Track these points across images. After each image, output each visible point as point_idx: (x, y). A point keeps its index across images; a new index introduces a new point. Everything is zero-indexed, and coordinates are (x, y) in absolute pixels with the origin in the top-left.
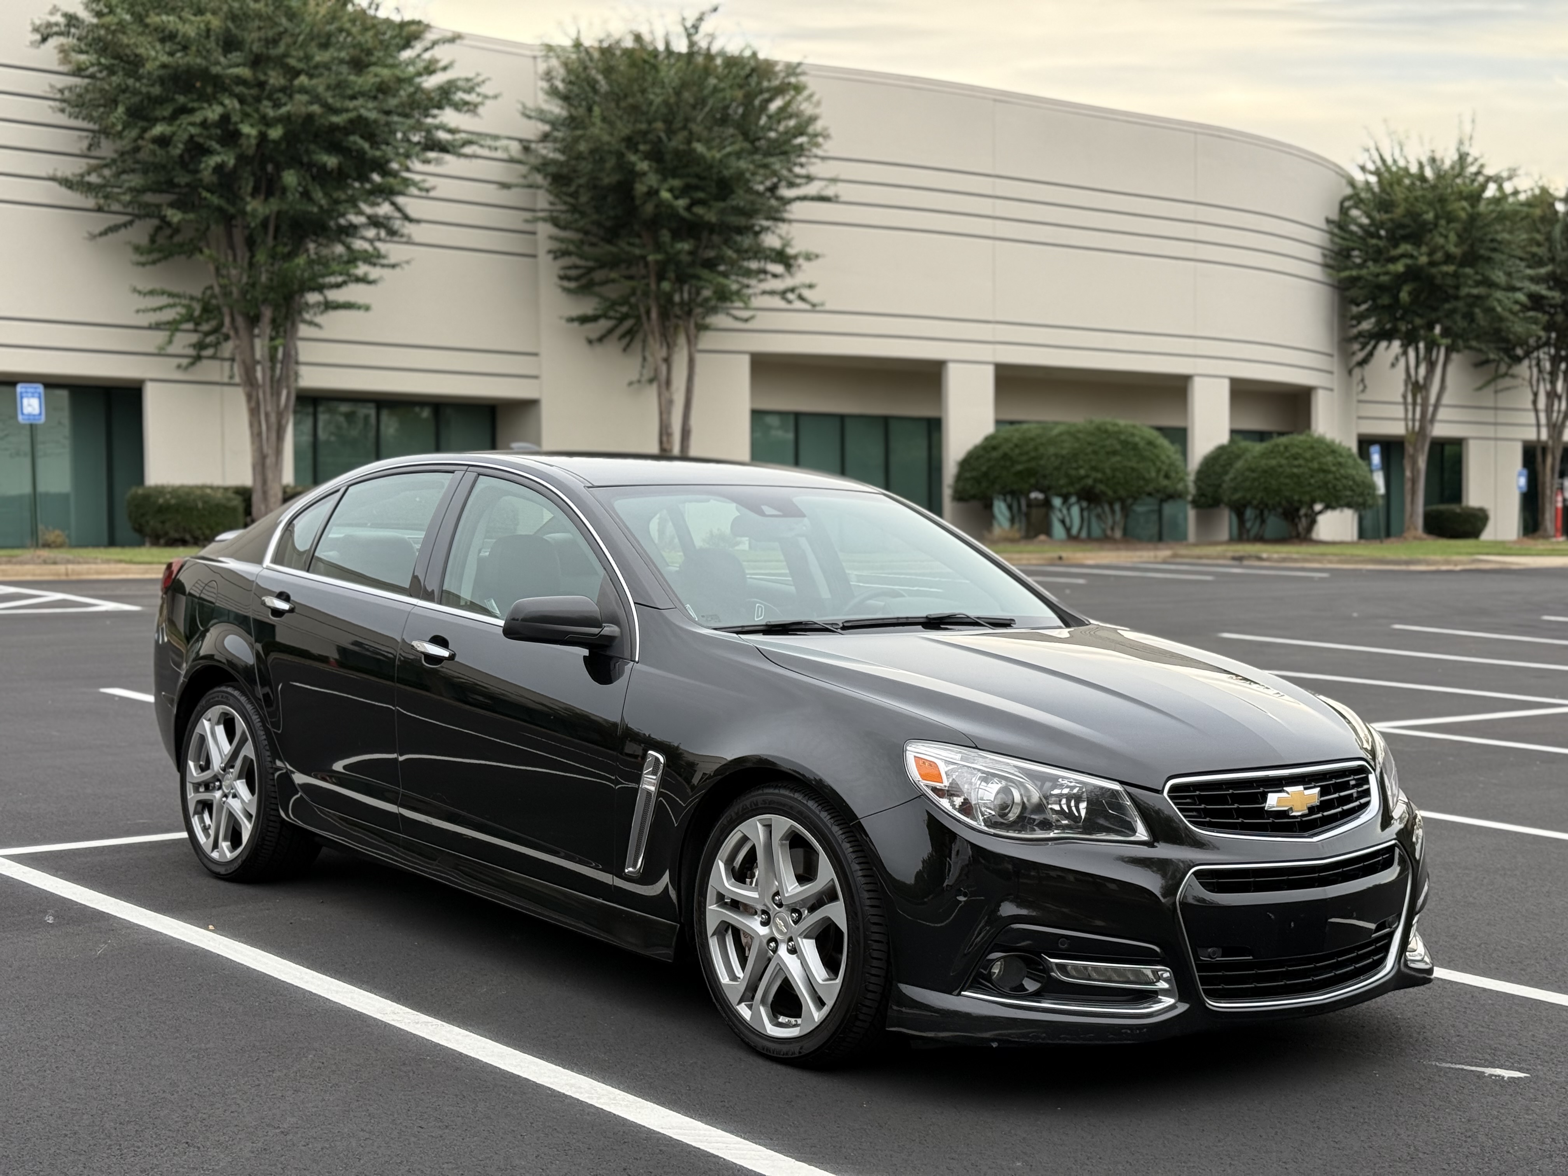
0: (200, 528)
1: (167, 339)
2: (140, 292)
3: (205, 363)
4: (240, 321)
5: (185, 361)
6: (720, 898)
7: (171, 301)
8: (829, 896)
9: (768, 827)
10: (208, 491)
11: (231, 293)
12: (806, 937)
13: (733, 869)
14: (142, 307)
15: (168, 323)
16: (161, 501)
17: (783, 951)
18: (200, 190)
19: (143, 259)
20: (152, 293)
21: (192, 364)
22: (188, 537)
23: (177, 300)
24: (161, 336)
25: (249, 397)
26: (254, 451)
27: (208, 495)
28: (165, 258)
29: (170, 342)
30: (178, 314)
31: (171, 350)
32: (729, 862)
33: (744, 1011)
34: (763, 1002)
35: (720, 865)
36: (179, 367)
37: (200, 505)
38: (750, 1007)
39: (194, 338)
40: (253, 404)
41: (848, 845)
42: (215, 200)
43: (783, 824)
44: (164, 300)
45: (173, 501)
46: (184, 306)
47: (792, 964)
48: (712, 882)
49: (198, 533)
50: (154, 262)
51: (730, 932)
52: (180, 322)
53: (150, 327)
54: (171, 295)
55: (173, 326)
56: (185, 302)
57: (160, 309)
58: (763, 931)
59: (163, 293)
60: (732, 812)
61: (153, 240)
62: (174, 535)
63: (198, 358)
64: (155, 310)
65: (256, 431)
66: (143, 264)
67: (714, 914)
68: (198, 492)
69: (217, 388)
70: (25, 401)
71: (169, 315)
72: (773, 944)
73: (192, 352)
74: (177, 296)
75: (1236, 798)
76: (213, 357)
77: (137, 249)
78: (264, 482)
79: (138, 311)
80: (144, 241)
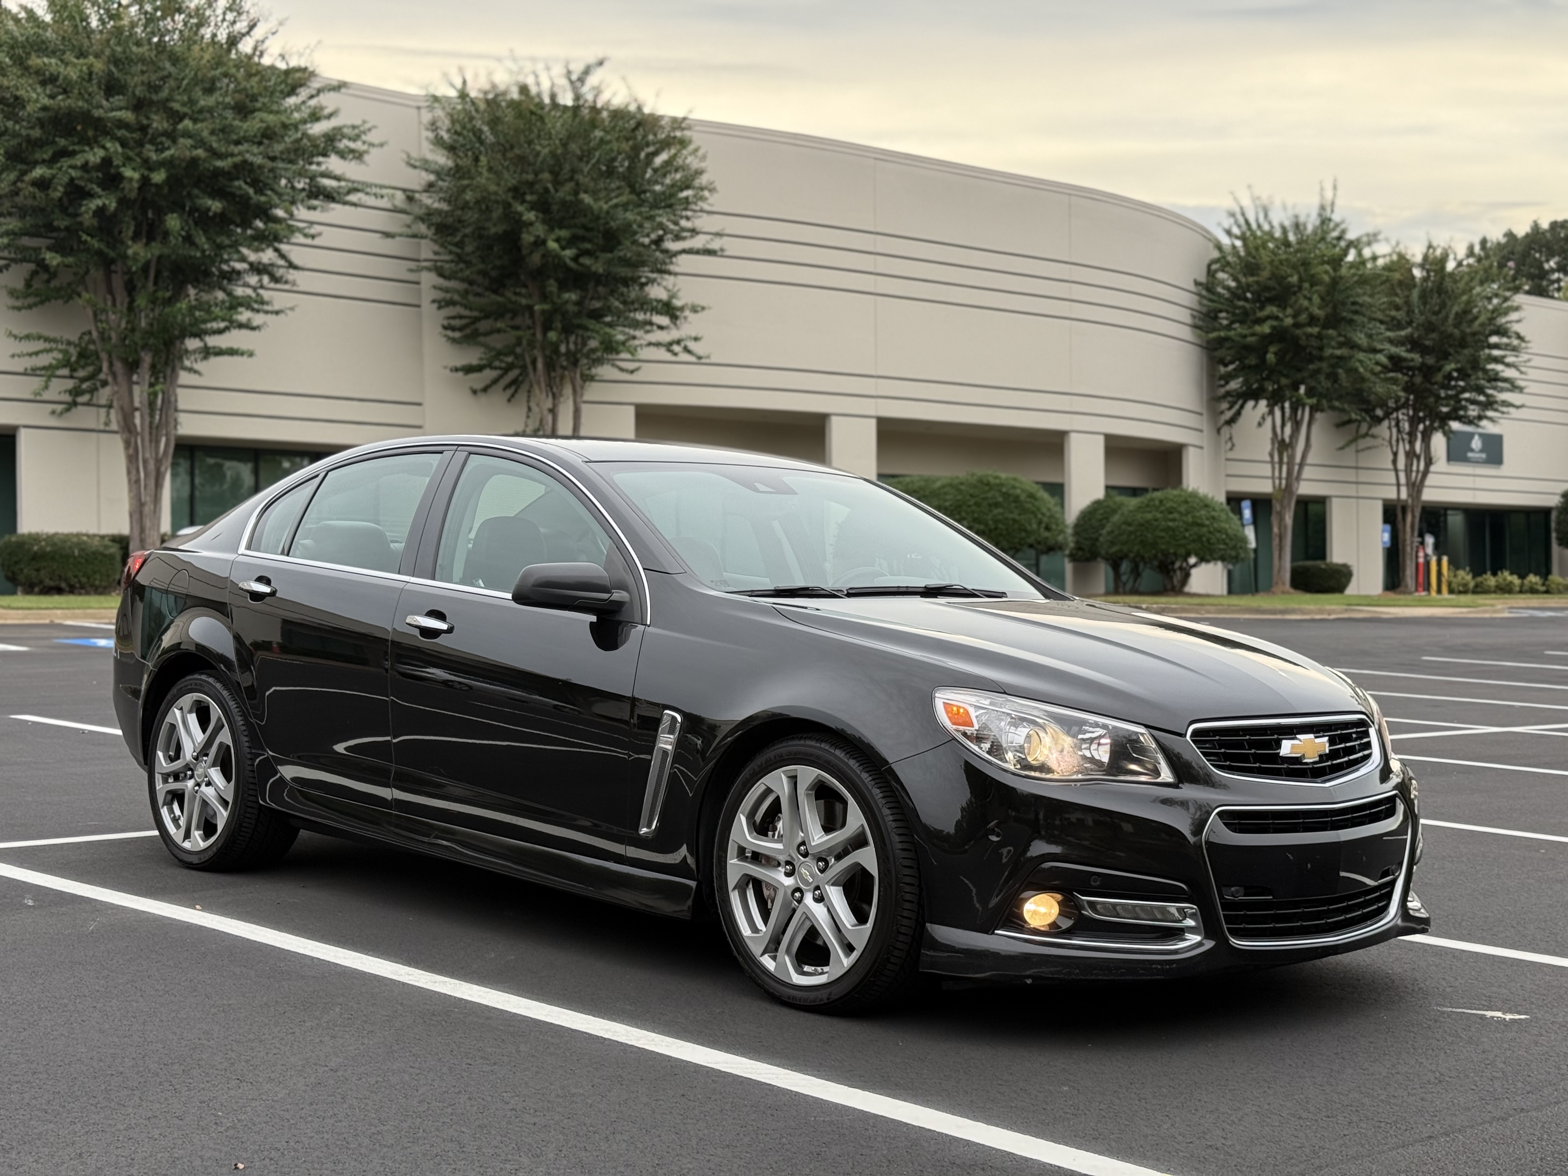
0: (76, 576)
1: (43, 384)
2: (15, 337)
3: (80, 408)
4: (118, 366)
5: (59, 408)
6: (741, 852)
7: (47, 346)
8: (858, 842)
9: (793, 779)
10: (85, 538)
11: (110, 338)
12: (833, 884)
13: (754, 823)
14: (18, 351)
15: (44, 368)
16: (36, 548)
17: (808, 899)
18: (81, 233)
19: (18, 303)
20: (28, 337)
21: (68, 410)
22: (63, 585)
23: (54, 345)
24: (36, 382)
25: (127, 444)
26: (131, 498)
27: (84, 543)
28: (42, 302)
29: (46, 387)
30: (54, 359)
31: (46, 396)
32: (750, 817)
33: (768, 963)
34: (788, 951)
35: (742, 819)
36: (53, 412)
37: (76, 553)
38: (774, 958)
39: (70, 384)
40: (131, 451)
41: (878, 791)
42: (95, 244)
43: (808, 774)
44: (40, 345)
45: (48, 549)
46: (60, 351)
47: (819, 912)
48: (734, 836)
49: (74, 581)
50: (30, 307)
51: (751, 886)
52: (57, 368)
53: (25, 374)
54: (47, 340)
55: (48, 372)
56: (64, 347)
57: (37, 353)
58: (789, 882)
59: (39, 337)
60: (753, 765)
61: (28, 284)
62: (48, 582)
63: (75, 404)
64: (30, 355)
65: (134, 478)
66: (19, 309)
67: (735, 868)
68: (75, 540)
69: (94, 435)
71: (44, 360)
72: (797, 895)
73: (67, 398)
74: (54, 340)
75: (1253, 744)
76: (88, 404)
77: (13, 293)
78: (142, 530)
79: (13, 356)
80: (20, 285)
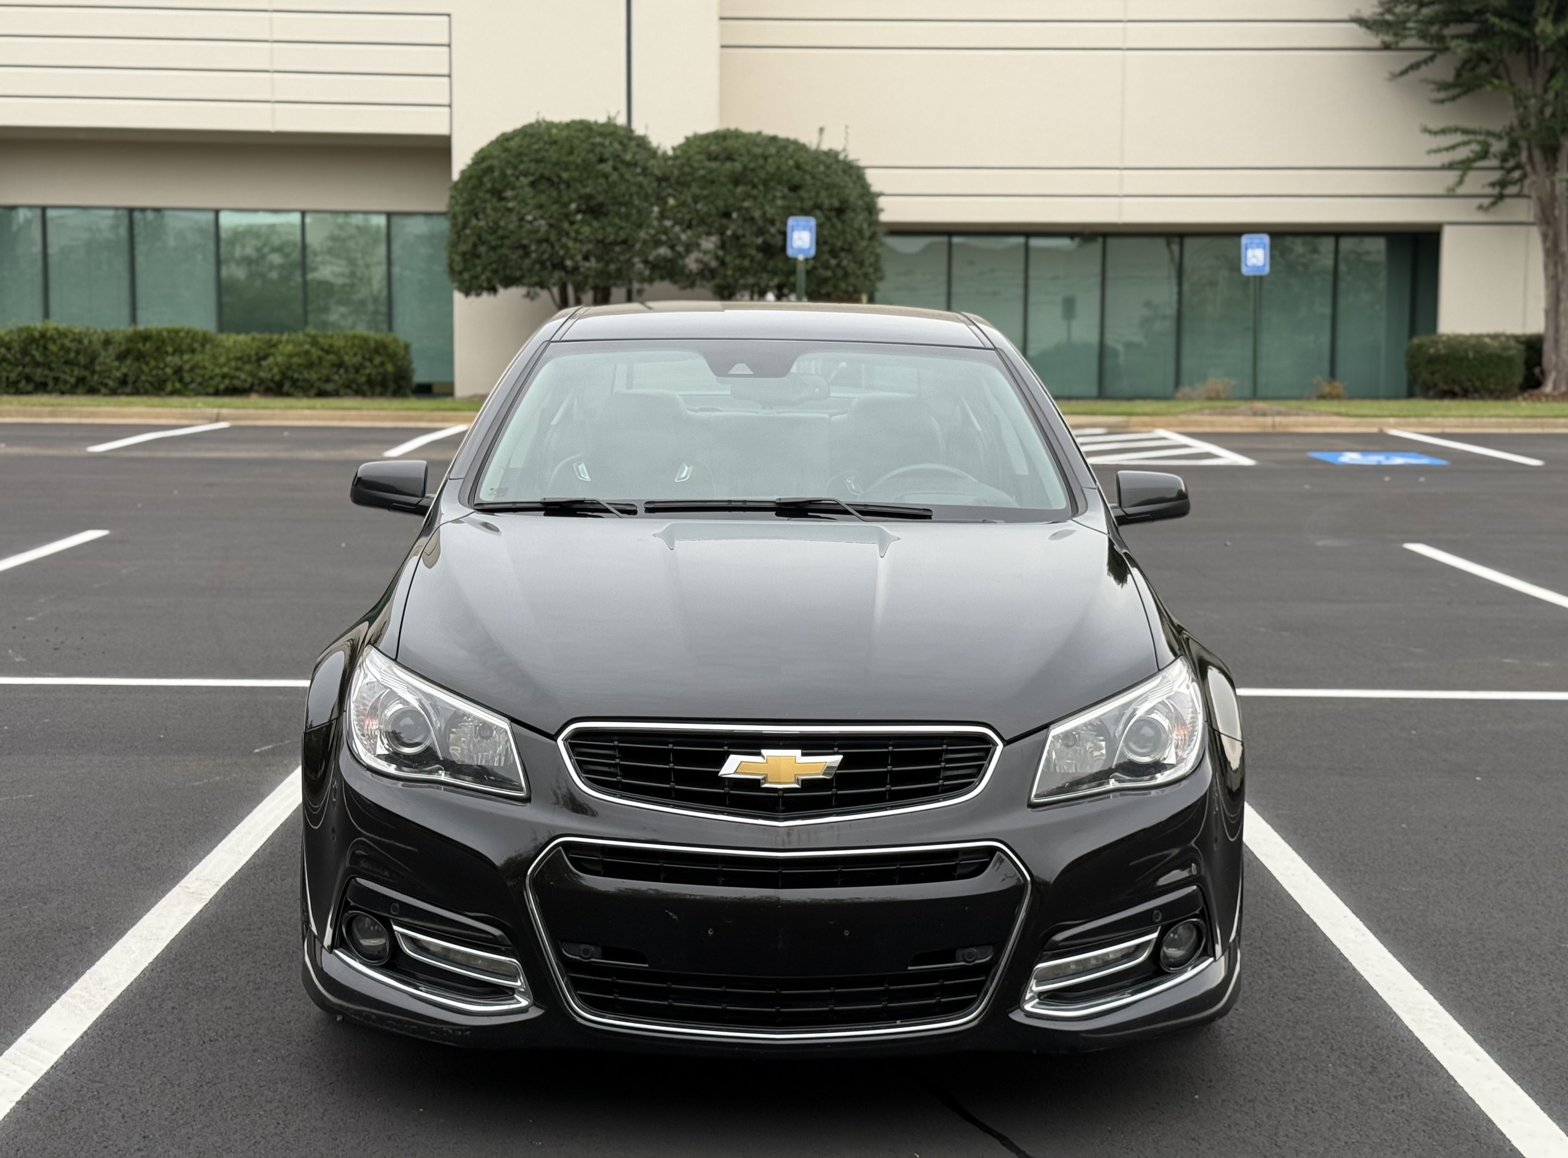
0: (1470, 380)
1: (1457, 179)
2: (1430, 132)
3: (1508, 201)
5: (1486, 202)
7: (1465, 138)
10: (1487, 340)
11: (1529, 125)
14: (1434, 146)
15: (1463, 162)
16: (1432, 351)
18: (1488, 16)
19: (1442, 95)
20: (1443, 131)
21: (1494, 204)
22: (1457, 389)
23: (1471, 137)
24: (1452, 176)
25: (1545, 236)
26: (1548, 296)
27: (1485, 345)
28: (1465, 93)
29: (1460, 182)
30: (1472, 151)
31: (1461, 190)
36: (1480, 207)
37: (1471, 355)
39: (1496, 175)
40: (1549, 244)
42: (1505, 25)
44: (1458, 138)
45: (1443, 351)
46: (1479, 142)
49: (1467, 385)
50: (1453, 98)
52: (1474, 160)
53: (1443, 168)
54: (1465, 132)
55: (1465, 166)
56: (1480, 138)
57: (1453, 147)
59: (1456, 130)
61: (1458, 75)
62: (1443, 386)
63: (1501, 197)
64: (1448, 149)
65: (1551, 273)
66: (1442, 101)
68: (1473, 341)
69: (1523, 229)
70: (1250, 253)
71: (1462, 153)
73: (1496, 191)
76: (1518, 195)
78: (1557, 329)
79: (1429, 152)
80: (1450, 77)
